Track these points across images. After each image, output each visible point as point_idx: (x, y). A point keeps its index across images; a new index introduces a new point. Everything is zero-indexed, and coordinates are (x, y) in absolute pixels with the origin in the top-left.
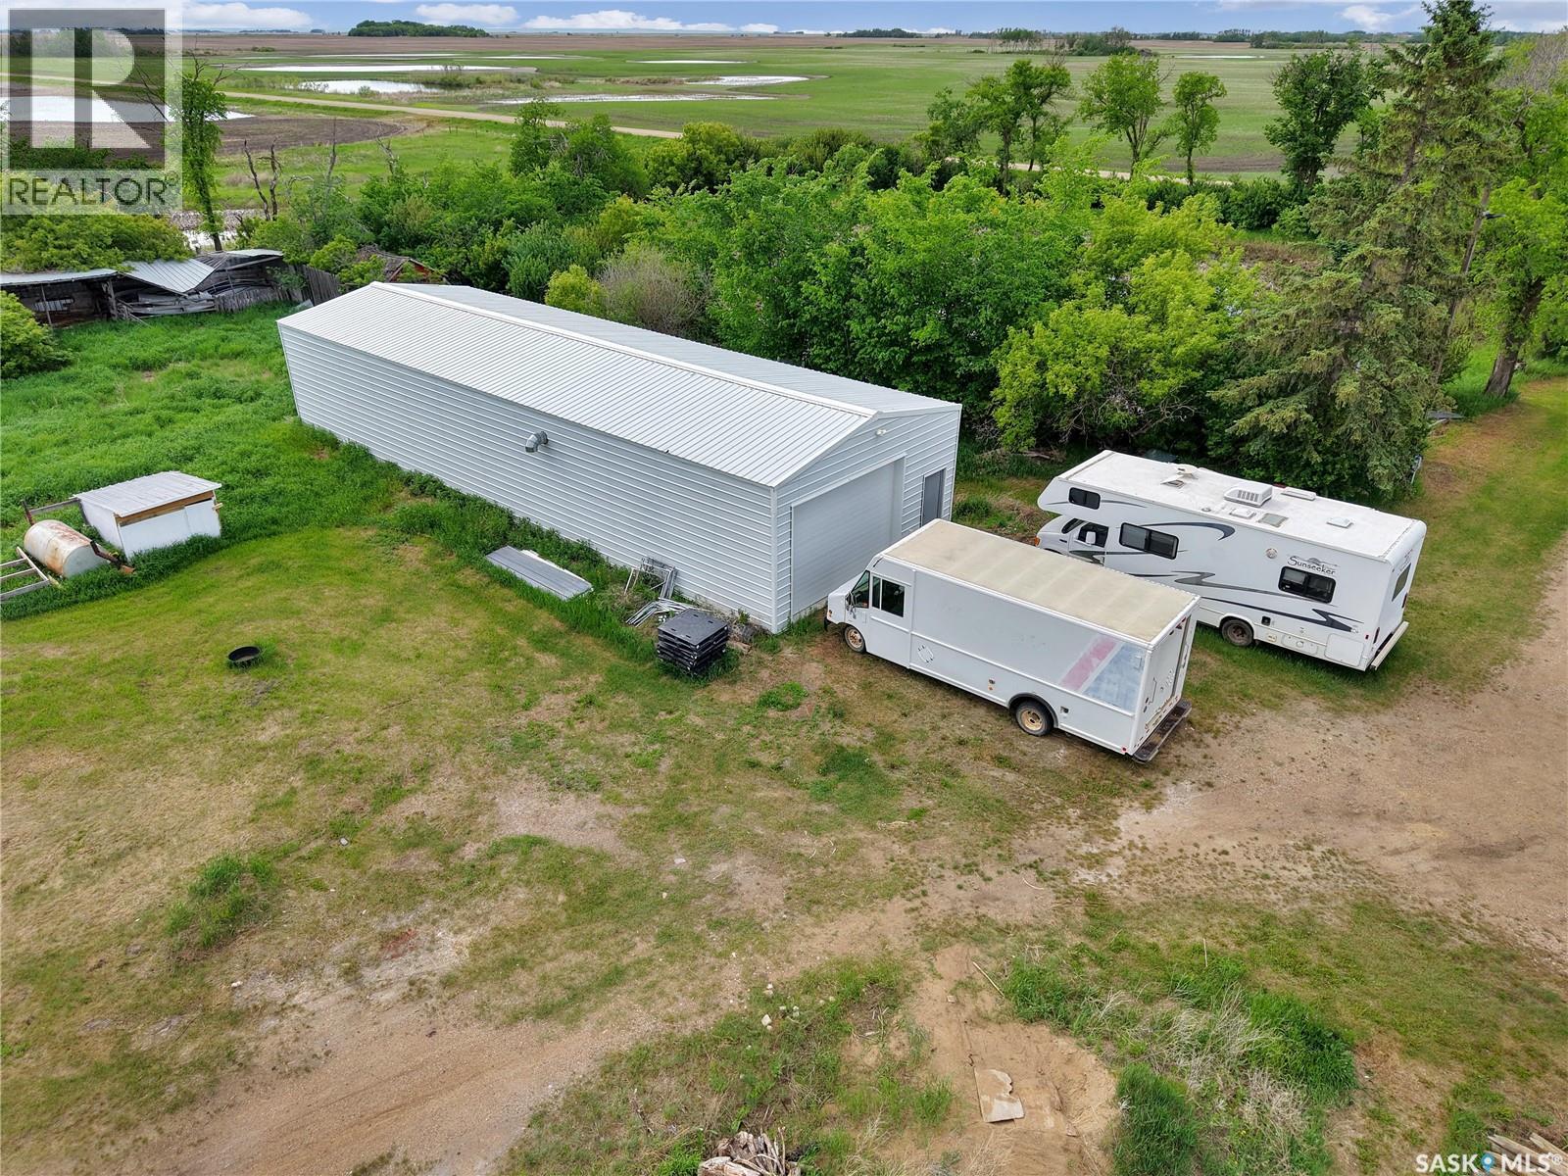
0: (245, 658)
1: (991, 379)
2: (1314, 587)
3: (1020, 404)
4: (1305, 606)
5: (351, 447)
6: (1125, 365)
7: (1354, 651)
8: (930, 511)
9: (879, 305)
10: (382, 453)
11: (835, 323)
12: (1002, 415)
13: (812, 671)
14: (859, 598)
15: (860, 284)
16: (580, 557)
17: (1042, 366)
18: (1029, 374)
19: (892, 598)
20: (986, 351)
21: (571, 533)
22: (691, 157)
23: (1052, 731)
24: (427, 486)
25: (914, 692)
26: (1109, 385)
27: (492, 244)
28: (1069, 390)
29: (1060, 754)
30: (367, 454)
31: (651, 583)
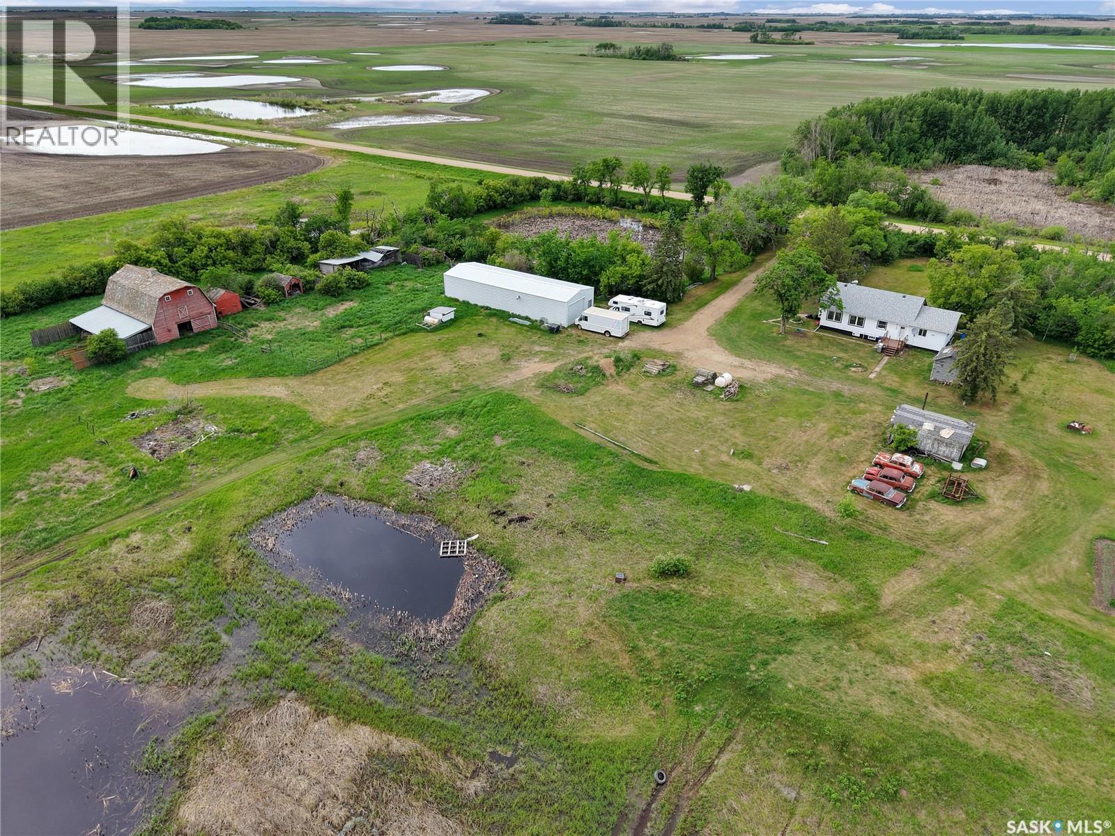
0: (480, 335)
1: (599, 281)
2: (648, 314)
3: (605, 286)
4: (648, 317)
5: (464, 302)
6: (624, 278)
7: (655, 323)
8: (590, 306)
9: (575, 266)
10: (472, 302)
11: (565, 269)
12: (601, 288)
13: (574, 332)
14: (580, 320)
15: (570, 261)
16: (527, 318)
17: (609, 279)
18: (606, 280)
19: (586, 319)
20: (597, 275)
21: (523, 314)
22: (488, 195)
23: (610, 336)
24: (487, 308)
25: (590, 333)
26: (622, 282)
27: (456, 243)
28: (614, 283)
29: (612, 338)
30: (468, 303)
31: (542, 322)
